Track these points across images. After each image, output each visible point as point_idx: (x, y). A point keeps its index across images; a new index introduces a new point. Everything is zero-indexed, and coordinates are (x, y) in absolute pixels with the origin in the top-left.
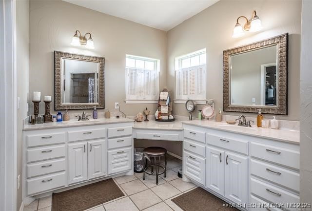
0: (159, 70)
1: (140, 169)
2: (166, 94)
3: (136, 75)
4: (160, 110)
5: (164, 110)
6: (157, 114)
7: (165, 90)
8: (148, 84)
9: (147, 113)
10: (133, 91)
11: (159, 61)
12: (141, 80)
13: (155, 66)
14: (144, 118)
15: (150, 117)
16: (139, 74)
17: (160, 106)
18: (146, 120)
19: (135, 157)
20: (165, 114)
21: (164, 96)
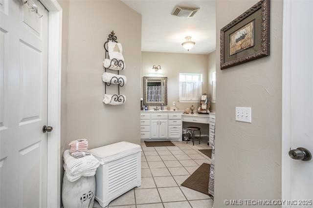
0: (202, 81)
1: (186, 139)
2: (206, 96)
3: (186, 85)
4: (201, 107)
5: (204, 107)
6: (199, 109)
7: (205, 94)
8: (194, 91)
9: (192, 108)
10: (184, 95)
11: (202, 75)
12: (189, 88)
13: (200, 79)
14: (191, 111)
15: (195, 111)
16: (188, 85)
17: (201, 104)
18: (192, 113)
19: (183, 132)
20: (204, 110)
21: (204, 98)
